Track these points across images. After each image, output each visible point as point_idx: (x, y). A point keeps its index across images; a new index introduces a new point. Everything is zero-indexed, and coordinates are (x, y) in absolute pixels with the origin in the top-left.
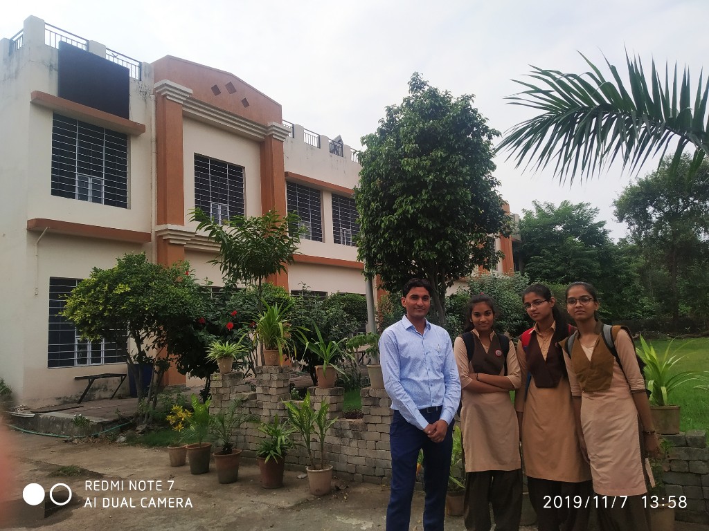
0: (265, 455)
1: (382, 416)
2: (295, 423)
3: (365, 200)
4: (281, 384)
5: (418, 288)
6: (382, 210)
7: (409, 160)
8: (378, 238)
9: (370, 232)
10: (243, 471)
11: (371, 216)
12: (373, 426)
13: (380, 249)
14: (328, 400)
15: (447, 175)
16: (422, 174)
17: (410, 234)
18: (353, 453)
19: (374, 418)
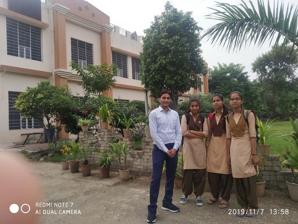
0: (102, 165)
1: (150, 149)
2: (114, 152)
3: (145, 57)
4: (109, 136)
5: (165, 94)
6: (152, 62)
7: (164, 40)
8: (150, 75)
9: (147, 72)
10: (93, 172)
11: (147, 65)
12: (147, 153)
13: (151, 79)
14: (128, 143)
15: (180, 47)
16: (169, 47)
17: (164, 73)
18: (138, 164)
19: (147, 150)
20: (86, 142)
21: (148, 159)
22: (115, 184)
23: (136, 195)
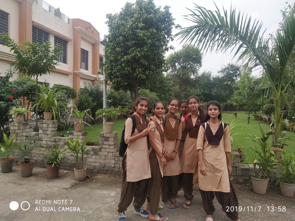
1: (109, 145)
12: (105, 149)
14: (81, 137)
17: (135, 65)
18: (93, 161)
19: (105, 146)
20: (21, 135)
21: (105, 156)
22: (73, 186)
23: (108, 199)
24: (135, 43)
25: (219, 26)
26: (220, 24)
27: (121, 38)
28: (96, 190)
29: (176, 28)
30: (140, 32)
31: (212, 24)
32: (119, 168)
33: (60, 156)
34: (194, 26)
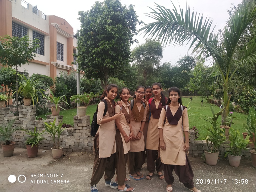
0: (31, 144)
1: (83, 127)
2: (48, 131)
4: (32, 114)
8: (88, 56)
9: (85, 53)
10: (16, 151)
12: (79, 130)
13: (90, 61)
16: (113, 33)
17: (104, 56)
18: (68, 141)
19: (79, 127)
20: (2, 119)
21: (79, 136)
22: (51, 164)
23: (82, 174)
24: (104, 37)
25: (176, 23)
26: (177, 21)
27: (92, 32)
28: (71, 167)
29: (140, 24)
30: (108, 27)
31: (170, 21)
32: (92, 147)
33: (39, 137)
34: (155, 22)
